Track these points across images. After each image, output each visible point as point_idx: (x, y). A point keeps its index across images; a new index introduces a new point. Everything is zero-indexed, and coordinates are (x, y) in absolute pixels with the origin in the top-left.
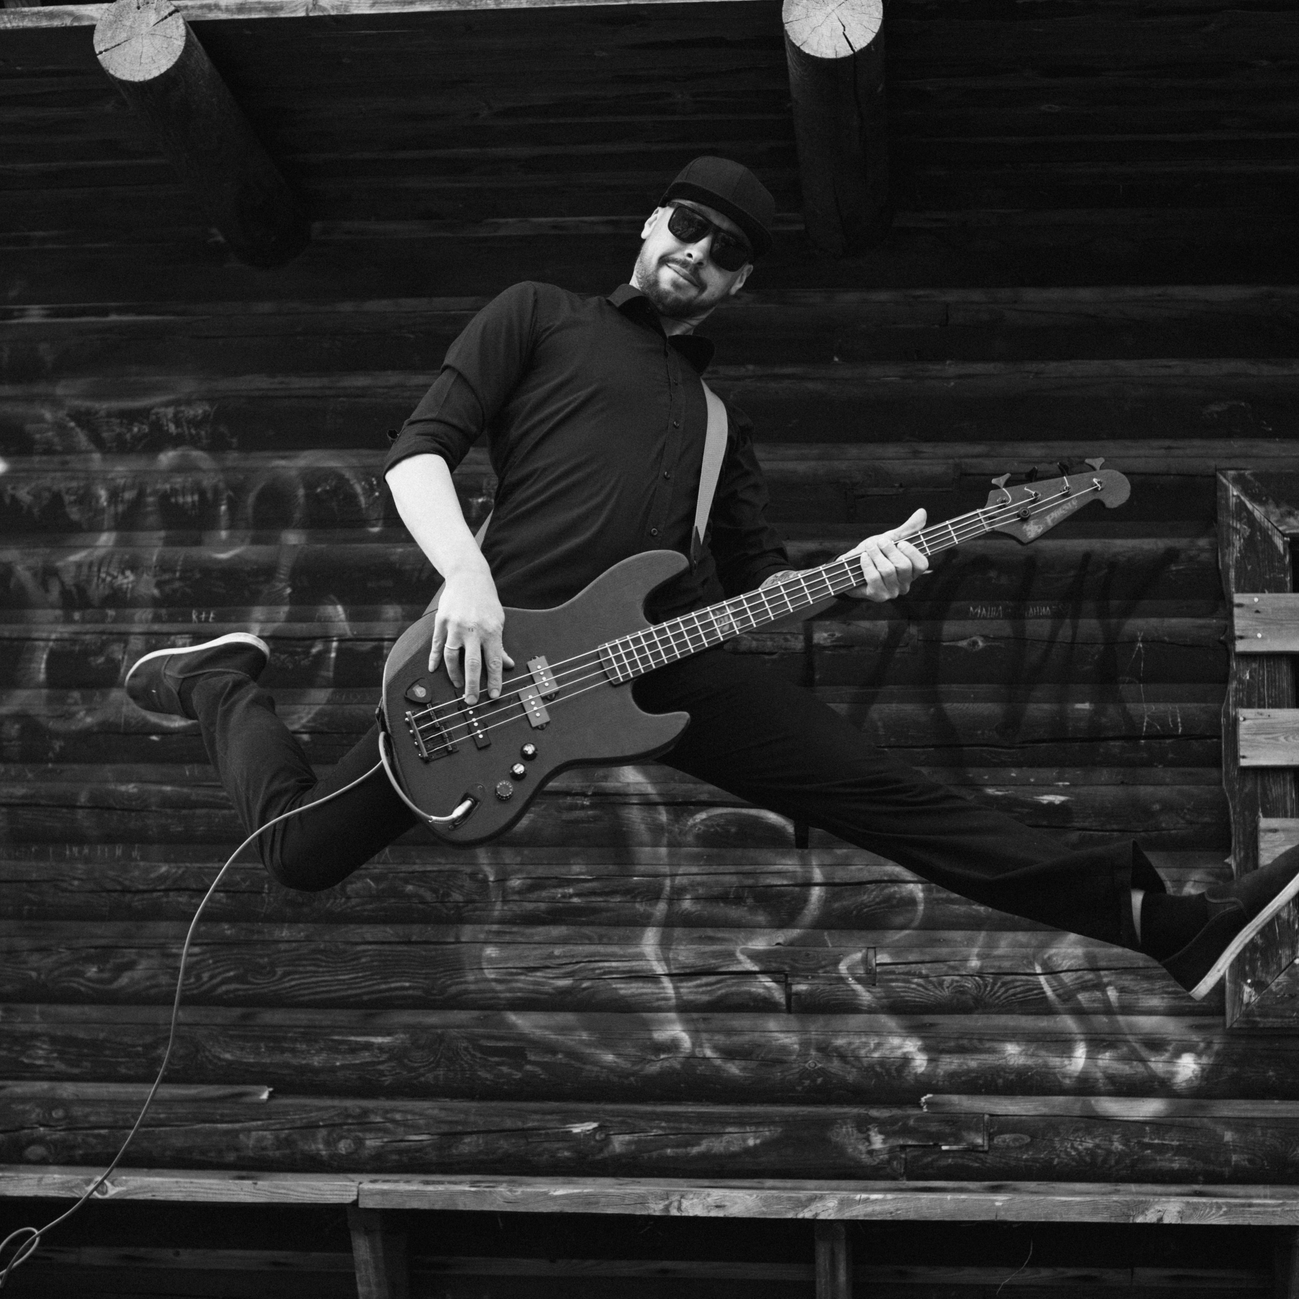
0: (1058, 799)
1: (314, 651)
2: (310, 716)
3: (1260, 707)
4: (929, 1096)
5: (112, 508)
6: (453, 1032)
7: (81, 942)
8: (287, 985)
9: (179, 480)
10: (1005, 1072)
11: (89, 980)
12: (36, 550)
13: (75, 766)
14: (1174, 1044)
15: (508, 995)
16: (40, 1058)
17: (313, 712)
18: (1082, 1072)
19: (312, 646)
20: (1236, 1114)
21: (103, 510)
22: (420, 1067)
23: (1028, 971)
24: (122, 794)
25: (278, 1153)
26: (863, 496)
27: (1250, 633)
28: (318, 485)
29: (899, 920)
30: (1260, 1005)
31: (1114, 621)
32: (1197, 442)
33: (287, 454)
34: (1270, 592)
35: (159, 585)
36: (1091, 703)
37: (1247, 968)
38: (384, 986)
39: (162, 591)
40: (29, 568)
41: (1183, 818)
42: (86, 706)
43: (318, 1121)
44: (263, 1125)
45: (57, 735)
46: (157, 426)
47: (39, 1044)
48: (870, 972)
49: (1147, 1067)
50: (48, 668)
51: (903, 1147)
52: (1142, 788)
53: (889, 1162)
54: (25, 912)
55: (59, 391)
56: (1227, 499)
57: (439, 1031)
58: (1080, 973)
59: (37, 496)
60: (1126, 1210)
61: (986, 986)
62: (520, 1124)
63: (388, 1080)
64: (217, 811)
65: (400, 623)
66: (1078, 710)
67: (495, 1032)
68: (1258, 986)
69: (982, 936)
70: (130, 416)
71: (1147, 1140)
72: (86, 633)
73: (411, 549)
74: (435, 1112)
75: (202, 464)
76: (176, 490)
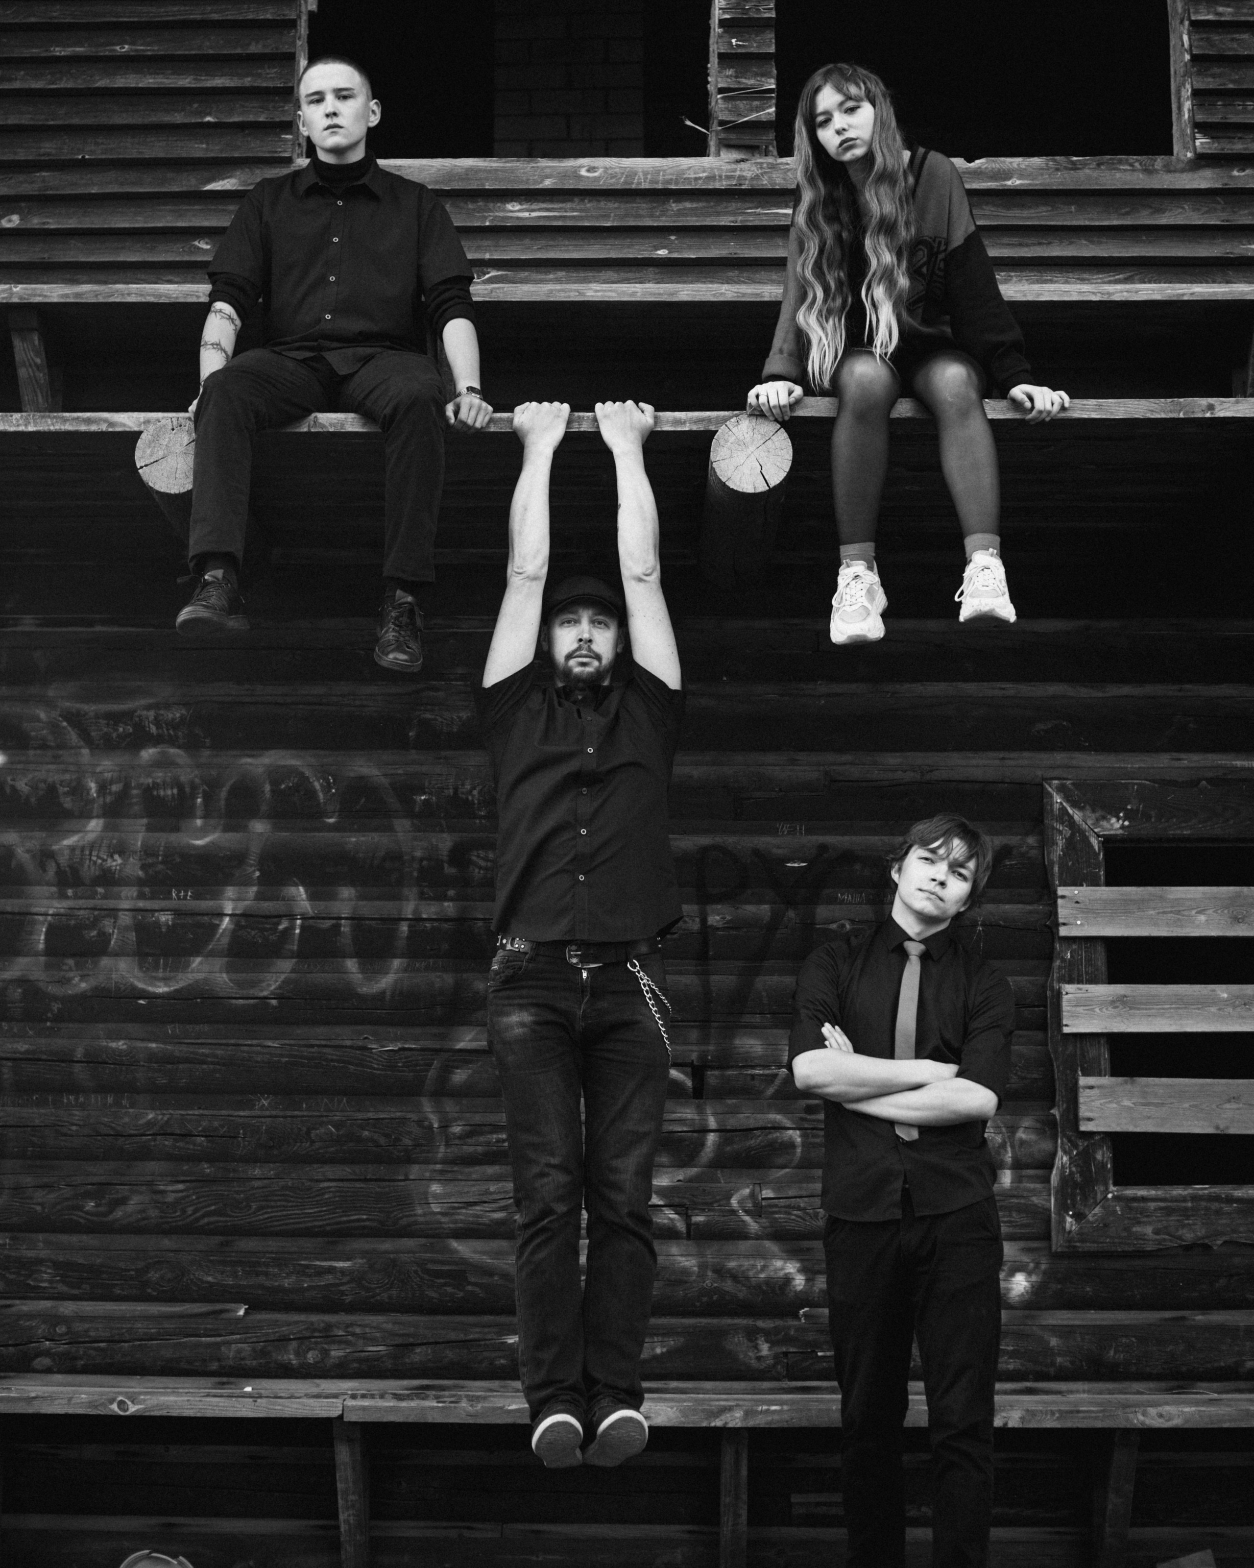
1: (281, 927)
2: (277, 984)
3: (1078, 983)
4: (806, 1309)
5: (101, 799)
6: (404, 1257)
7: (80, 1180)
8: (261, 1217)
9: (160, 774)
11: (87, 1213)
12: (34, 833)
13: (71, 1025)
15: (451, 1226)
16: (44, 1281)
17: (280, 980)
19: (278, 924)
20: (1060, 1322)
21: (93, 800)
22: (376, 1288)
24: (113, 1050)
25: (254, 1363)
26: (749, 799)
27: (1072, 921)
28: (283, 782)
29: (780, 1161)
30: (1080, 1233)
32: (1026, 754)
33: (255, 753)
34: (1087, 886)
35: (143, 867)
37: (1069, 1202)
38: (345, 1219)
39: (146, 873)
40: (28, 851)
41: (1016, 1074)
42: (80, 972)
43: (289, 1335)
44: (240, 1339)
45: (55, 998)
46: (140, 727)
47: (43, 1269)
48: (756, 1204)
50: (46, 939)
51: (786, 1354)
53: (774, 1366)
54: (28, 1153)
55: (51, 693)
56: (1052, 805)
57: (392, 1256)
59: (34, 787)
62: (462, 1337)
63: (348, 1299)
64: (197, 1066)
65: (353, 903)
67: (439, 1257)
68: (1079, 1217)
70: (115, 718)
72: (80, 909)
73: (363, 839)
74: (389, 1326)
75: (180, 761)
76: (158, 784)
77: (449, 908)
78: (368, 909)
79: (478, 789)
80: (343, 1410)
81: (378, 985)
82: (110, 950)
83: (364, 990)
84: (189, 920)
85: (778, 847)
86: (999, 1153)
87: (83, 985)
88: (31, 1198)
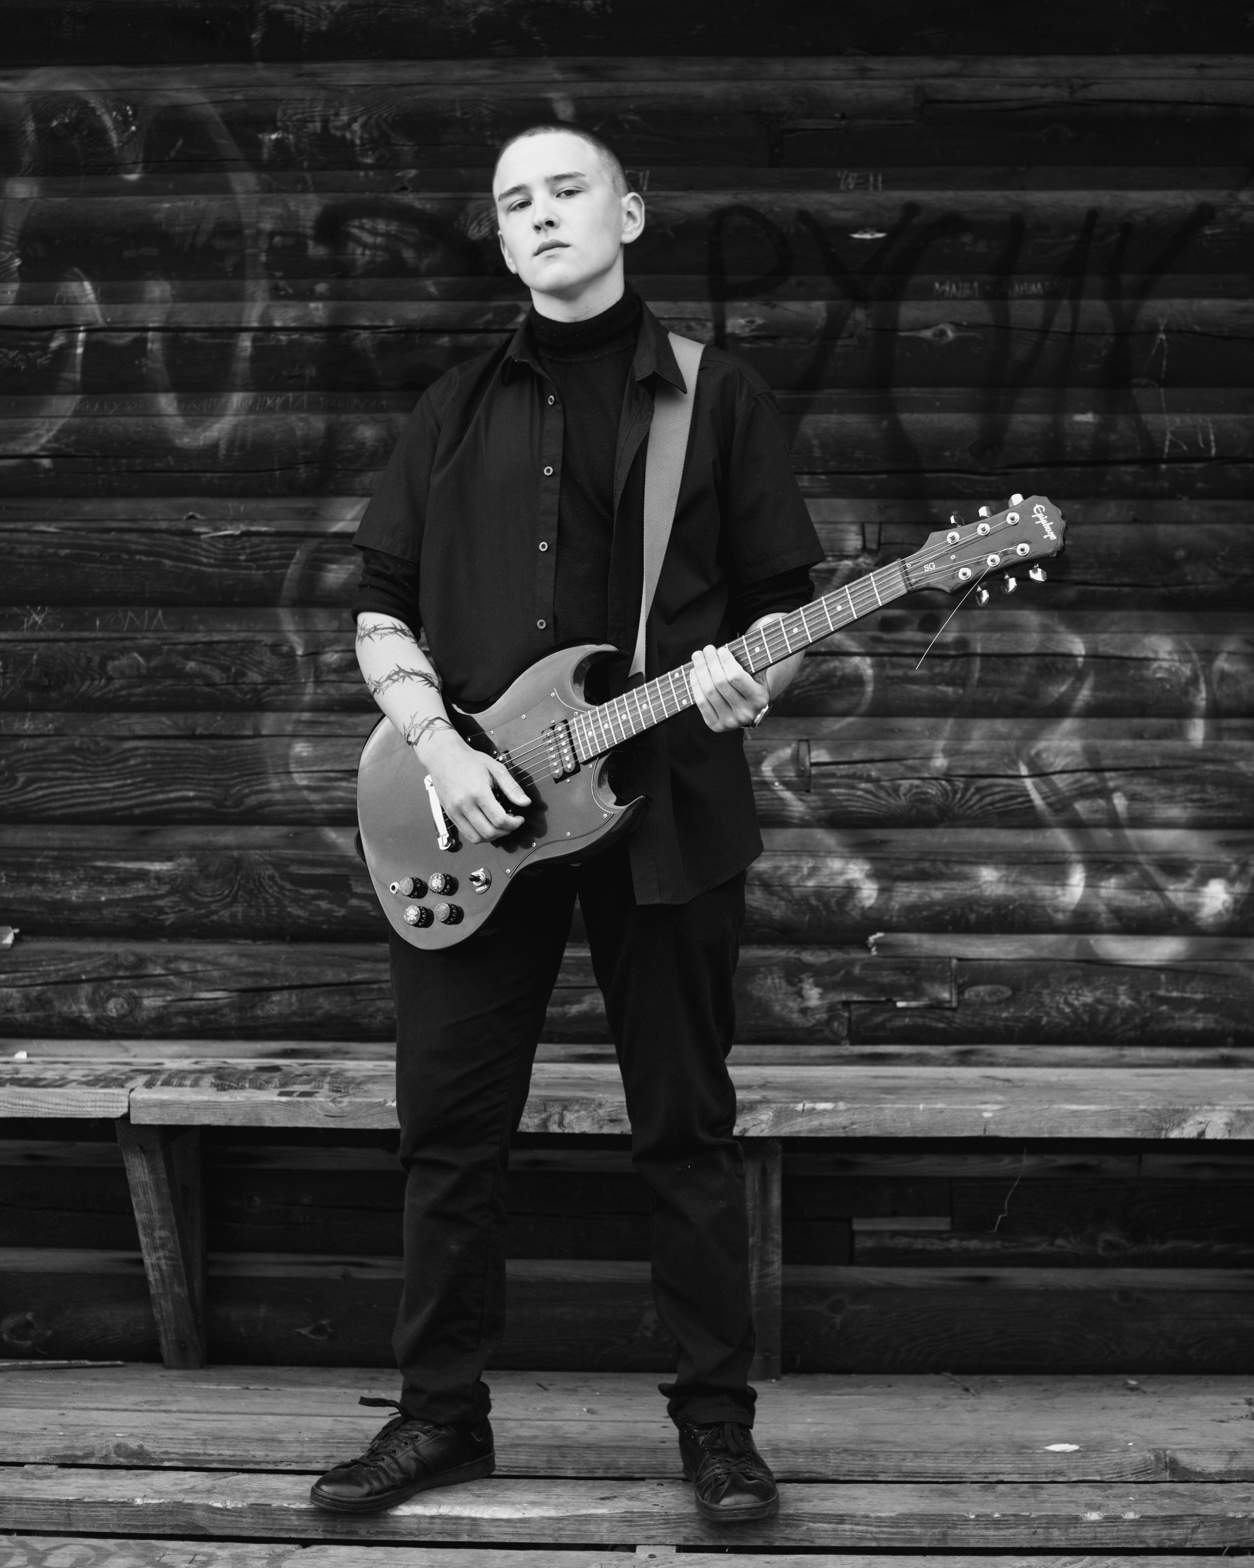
1: (54, 345)
2: (51, 434)
4: (879, 935)
6: (255, 855)
8: (32, 795)
10: (979, 905)
14: (1199, 867)
15: (325, 807)
17: (56, 428)
18: (1079, 905)
19: (50, 339)
22: (212, 902)
23: (1010, 772)
25: (28, 1016)
26: (793, 130)
28: (54, 117)
29: (840, 705)
31: (1126, 303)
32: (1239, 59)
33: (11, 72)
36: (1096, 412)
38: (161, 797)
41: (1214, 569)
43: (79, 974)
44: (7, 980)
48: (802, 774)
49: (1164, 898)
51: (847, 1004)
52: (1160, 528)
53: (828, 1022)
57: (235, 853)
58: (1078, 775)
60: (1156, 1122)
61: (955, 792)
62: (344, 977)
63: (170, 919)
65: (168, 305)
66: (1080, 423)
67: (309, 854)
69: (948, 724)
71: (1162, 993)
73: (181, 204)
74: (233, 960)
77: (318, 311)
78: (190, 314)
79: (361, 120)
80: (129, 1107)
81: (208, 434)
83: (185, 441)
85: (840, 208)
86: (1186, 693)
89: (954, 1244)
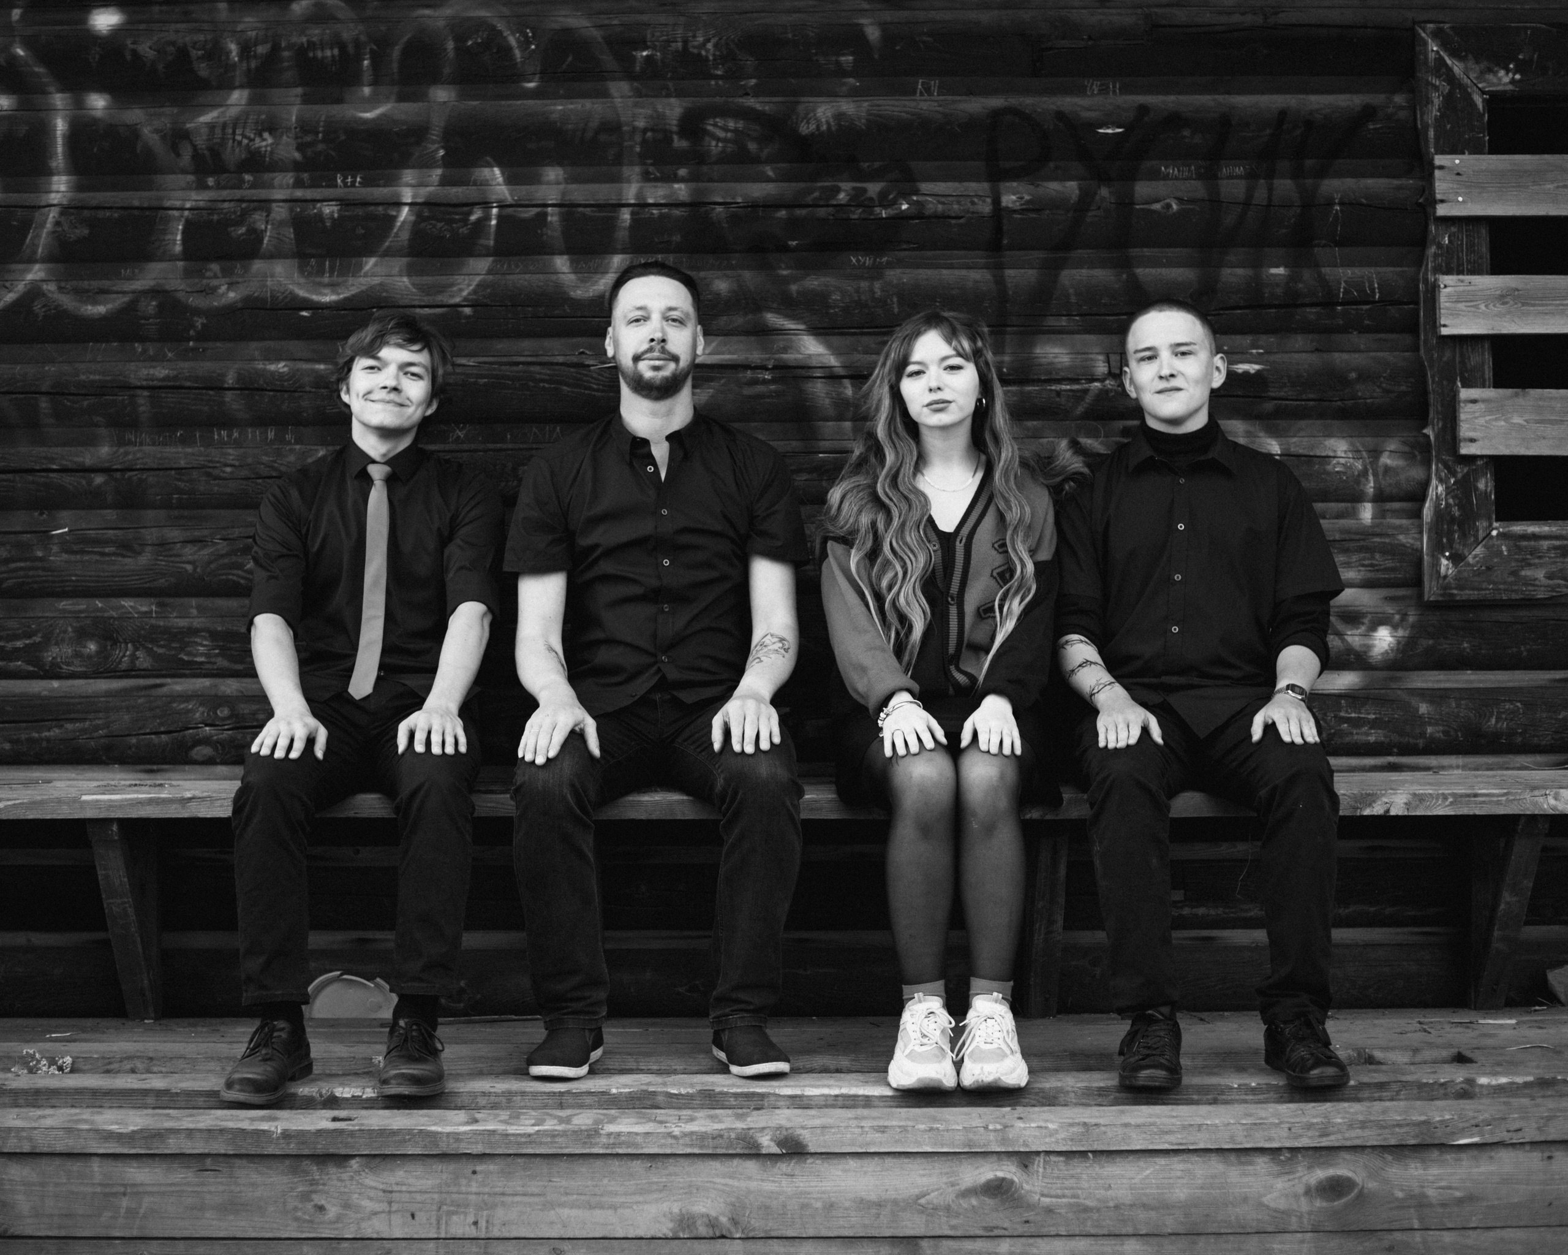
0: (1252, 368)
1: (473, 218)
2: (471, 288)
3: (1458, 273)
5: (245, 64)
7: (236, 532)
9: (317, 32)
12: (162, 110)
13: (218, 344)
14: (1370, 616)
16: (202, 655)
17: (475, 283)
19: (470, 213)
20: (1430, 685)
21: (234, 65)
24: (272, 373)
26: (1051, 49)
27: (1451, 197)
28: (470, 38)
30: (1457, 578)
31: (1309, 182)
34: (1470, 154)
35: (300, 148)
36: (1286, 267)
37: (1445, 540)
39: (304, 156)
40: (156, 131)
41: (1379, 387)
42: (227, 280)
45: (197, 312)
47: (198, 640)
49: (1343, 640)
50: (184, 240)
52: (1337, 355)
54: (174, 501)
56: (1426, 55)
59: (161, 51)
60: (1353, 803)
65: (562, 187)
66: (1272, 275)
68: (1456, 558)
71: (1342, 714)
72: (224, 201)
73: (571, 106)
75: (340, 15)
76: (314, 44)
77: (682, 191)
78: (580, 193)
79: (713, 41)
82: (262, 250)
83: (579, 293)
84: (360, 211)
85: (1089, 109)
86: (1358, 483)
87: (232, 295)
88: (179, 556)
89: (1186, 911)
